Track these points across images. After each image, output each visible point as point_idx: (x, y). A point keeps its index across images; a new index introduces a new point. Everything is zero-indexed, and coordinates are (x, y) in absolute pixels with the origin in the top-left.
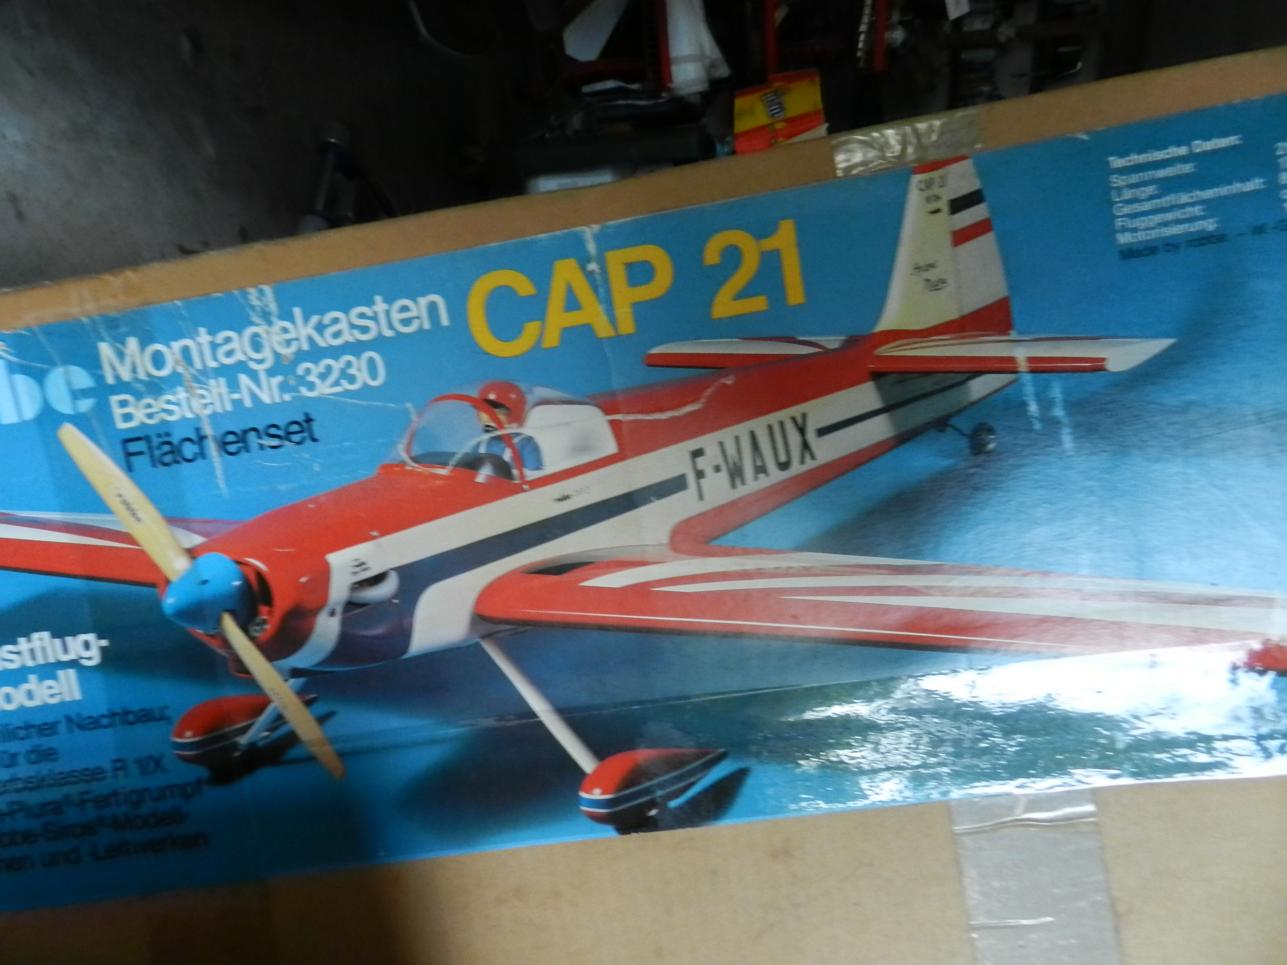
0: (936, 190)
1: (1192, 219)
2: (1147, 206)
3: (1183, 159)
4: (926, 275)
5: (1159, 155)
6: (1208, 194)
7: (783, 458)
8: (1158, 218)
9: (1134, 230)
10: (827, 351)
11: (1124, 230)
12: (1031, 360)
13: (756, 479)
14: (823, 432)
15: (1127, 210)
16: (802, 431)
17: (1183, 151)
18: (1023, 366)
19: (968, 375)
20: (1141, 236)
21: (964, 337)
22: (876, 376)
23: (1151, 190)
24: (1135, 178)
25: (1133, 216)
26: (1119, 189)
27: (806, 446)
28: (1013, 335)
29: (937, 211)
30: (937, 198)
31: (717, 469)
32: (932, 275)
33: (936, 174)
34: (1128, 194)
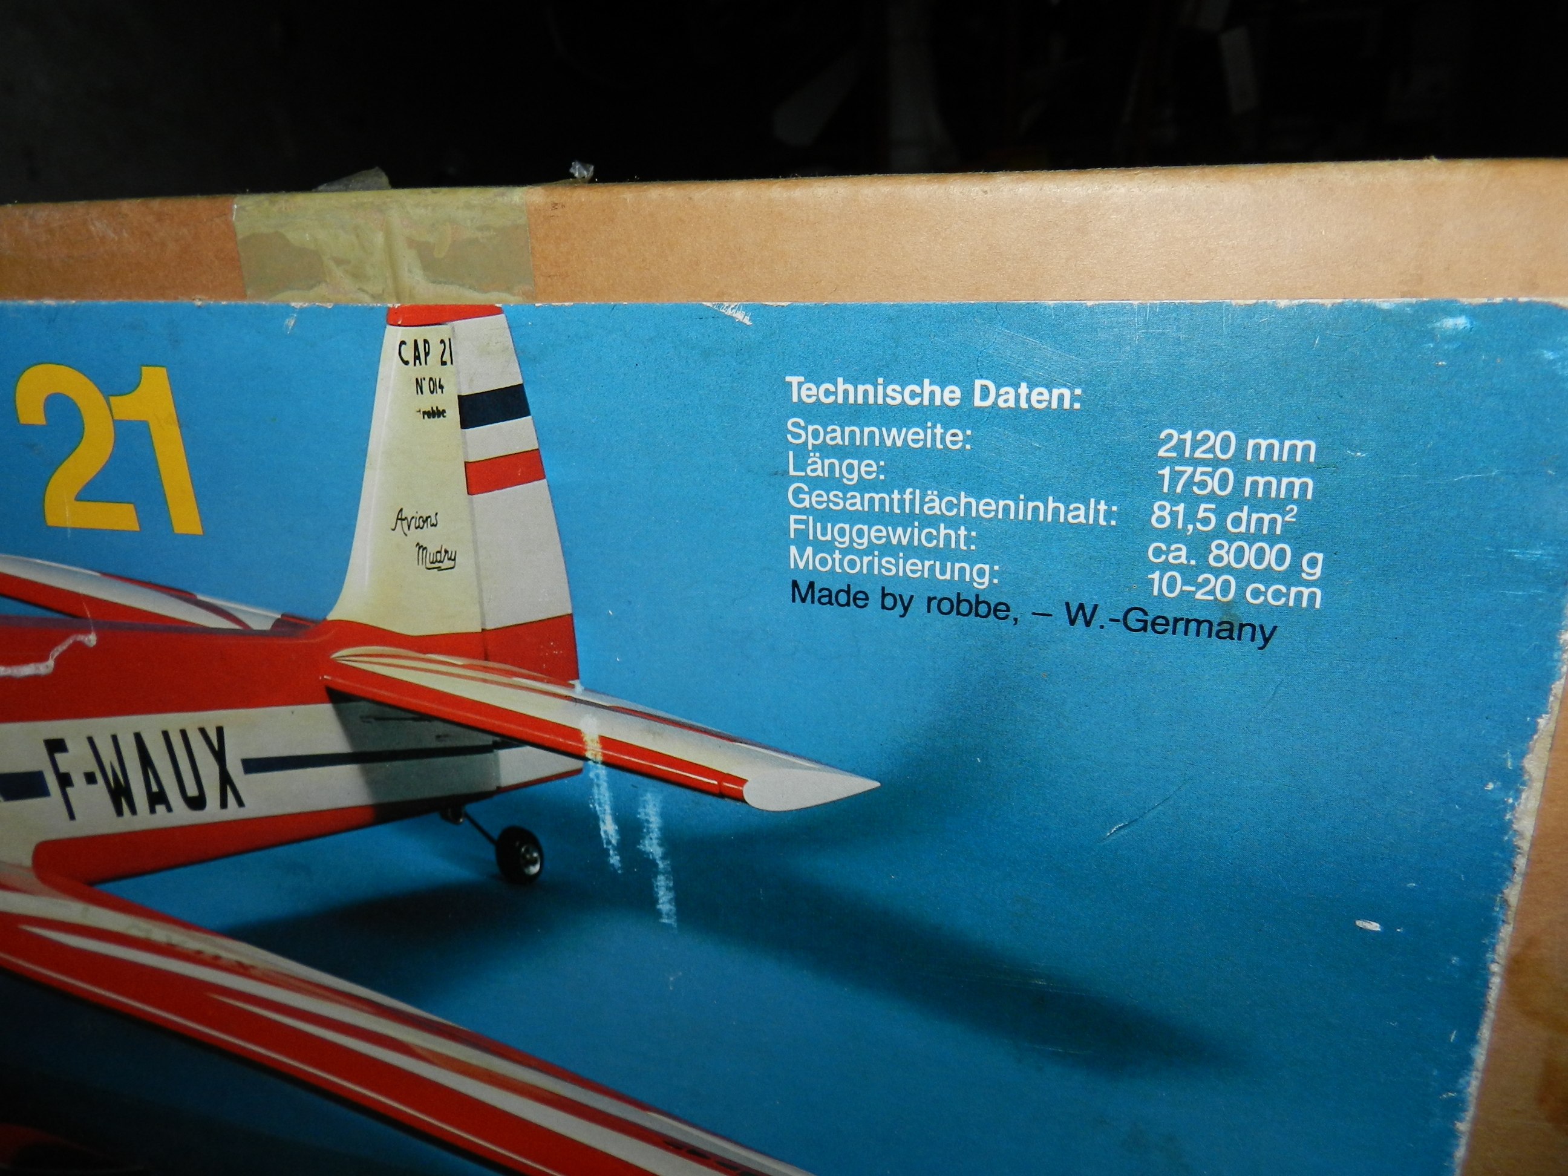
0: (431, 368)
1: (945, 555)
2: (857, 502)
3: (949, 416)
4: (416, 535)
5: (895, 395)
6: (986, 507)
7: (192, 791)
8: (875, 533)
9: (828, 547)
10: (247, 633)
11: (802, 540)
12: (606, 742)
13: (153, 811)
14: (252, 766)
15: (813, 499)
16: (220, 756)
17: (951, 395)
18: (593, 750)
19: (498, 739)
20: (836, 562)
21: (486, 669)
22: (337, 697)
23: (868, 468)
24: (837, 435)
25: (826, 516)
26: (802, 452)
27: (226, 780)
28: (578, 690)
29: (436, 413)
30: (437, 386)
31: (90, 778)
32: (432, 539)
33: (433, 334)
34: (818, 467)
